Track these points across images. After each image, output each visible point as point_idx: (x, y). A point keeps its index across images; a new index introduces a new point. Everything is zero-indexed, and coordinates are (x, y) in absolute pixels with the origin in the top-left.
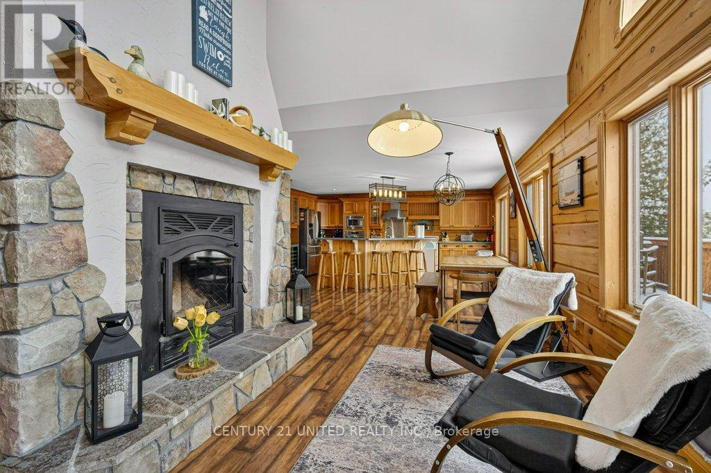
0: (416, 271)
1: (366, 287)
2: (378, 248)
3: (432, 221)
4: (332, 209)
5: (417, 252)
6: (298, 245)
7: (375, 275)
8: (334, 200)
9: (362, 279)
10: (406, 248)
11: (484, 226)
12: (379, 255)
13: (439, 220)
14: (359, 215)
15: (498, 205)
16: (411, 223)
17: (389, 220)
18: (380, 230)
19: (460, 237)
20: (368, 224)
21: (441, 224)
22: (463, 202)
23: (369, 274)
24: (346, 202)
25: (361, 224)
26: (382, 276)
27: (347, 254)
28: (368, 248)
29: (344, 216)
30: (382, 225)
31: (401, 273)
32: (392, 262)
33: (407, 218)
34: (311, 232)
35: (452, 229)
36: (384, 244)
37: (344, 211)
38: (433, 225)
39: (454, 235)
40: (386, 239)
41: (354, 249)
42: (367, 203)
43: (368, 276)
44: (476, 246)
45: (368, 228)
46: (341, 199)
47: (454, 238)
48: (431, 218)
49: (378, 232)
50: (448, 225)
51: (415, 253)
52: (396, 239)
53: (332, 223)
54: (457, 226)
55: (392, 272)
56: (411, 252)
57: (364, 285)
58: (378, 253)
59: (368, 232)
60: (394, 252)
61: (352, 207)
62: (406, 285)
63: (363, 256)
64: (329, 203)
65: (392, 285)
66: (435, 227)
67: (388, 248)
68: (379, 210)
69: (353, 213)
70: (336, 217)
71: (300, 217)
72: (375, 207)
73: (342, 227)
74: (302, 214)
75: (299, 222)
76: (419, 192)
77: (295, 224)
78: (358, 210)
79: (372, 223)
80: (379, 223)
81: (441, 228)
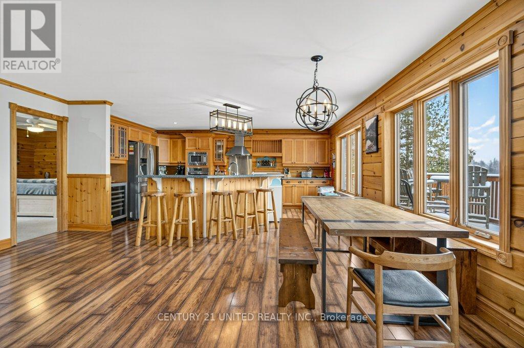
0: (264, 213)
1: (205, 235)
2: (220, 187)
3: (275, 158)
4: (175, 145)
5: (264, 191)
6: (126, 184)
7: (216, 221)
8: (176, 135)
9: (198, 227)
10: (252, 186)
11: (322, 163)
12: (221, 197)
13: (281, 157)
14: (202, 151)
15: (338, 143)
16: (255, 160)
17: (233, 157)
18: (224, 166)
19: (301, 173)
20: (211, 161)
21: (284, 161)
22: (304, 140)
23: (209, 219)
24: (188, 138)
25: (205, 160)
26: (225, 222)
27: (179, 196)
28: (208, 187)
29: (187, 152)
30: (226, 161)
31: (247, 217)
32: (236, 203)
33: (251, 155)
34: (144, 169)
35: (294, 166)
36: (228, 182)
37: (187, 147)
38: (275, 162)
39: (295, 171)
40: (230, 176)
41: (190, 188)
42: (211, 140)
43: (207, 222)
44: (317, 182)
45: (212, 164)
46: (184, 135)
47: (295, 175)
48: (273, 155)
49: (222, 168)
50: (290, 162)
51: (262, 193)
52: (241, 176)
53: (174, 159)
54: (299, 163)
55: (236, 216)
56: (258, 191)
57: (202, 233)
58: (220, 194)
59: (212, 169)
60: (239, 192)
61: (195, 143)
62: (252, 228)
63: (201, 197)
64: (171, 139)
65: (236, 229)
66: (278, 164)
67: (231, 187)
68: (223, 146)
69: (196, 149)
70: (179, 153)
71: (129, 151)
72: (219, 144)
73: (185, 163)
74: (132, 147)
75: (127, 156)
76: (263, 130)
77: (121, 158)
78: (202, 146)
79: (216, 160)
80: (223, 160)
81: (283, 165)
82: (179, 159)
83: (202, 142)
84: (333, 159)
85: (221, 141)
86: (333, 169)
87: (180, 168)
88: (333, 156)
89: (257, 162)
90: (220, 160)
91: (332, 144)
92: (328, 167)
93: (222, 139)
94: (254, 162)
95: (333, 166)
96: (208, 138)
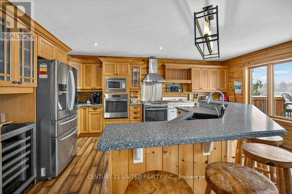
3: (181, 84)
13: (191, 84)
14: (121, 77)
24: (106, 63)
25: (123, 86)
29: (104, 78)
35: (201, 91)
38: (182, 88)
42: (129, 65)
53: (87, 85)
54: (204, 88)
61: (113, 69)
68: (139, 73)
69: (115, 75)
70: (92, 78)
71: (39, 73)
72: (135, 70)
73: (101, 89)
74: (44, 67)
75: (36, 81)
76: (172, 59)
77: (24, 84)
78: (120, 72)
79: (132, 86)
80: (139, 86)
81: (192, 91)
82: (93, 85)
83: (121, 68)
84: (235, 86)
85: (137, 67)
86: (235, 94)
87: (96, 94)
88: (236, 84)
89: (166, 88)
90: (136, 86)
91: (232, 73)
92: (226, 92)
93: (138, 66)
94: (164, 88)
95: (235, 92)
96: (127, 64)
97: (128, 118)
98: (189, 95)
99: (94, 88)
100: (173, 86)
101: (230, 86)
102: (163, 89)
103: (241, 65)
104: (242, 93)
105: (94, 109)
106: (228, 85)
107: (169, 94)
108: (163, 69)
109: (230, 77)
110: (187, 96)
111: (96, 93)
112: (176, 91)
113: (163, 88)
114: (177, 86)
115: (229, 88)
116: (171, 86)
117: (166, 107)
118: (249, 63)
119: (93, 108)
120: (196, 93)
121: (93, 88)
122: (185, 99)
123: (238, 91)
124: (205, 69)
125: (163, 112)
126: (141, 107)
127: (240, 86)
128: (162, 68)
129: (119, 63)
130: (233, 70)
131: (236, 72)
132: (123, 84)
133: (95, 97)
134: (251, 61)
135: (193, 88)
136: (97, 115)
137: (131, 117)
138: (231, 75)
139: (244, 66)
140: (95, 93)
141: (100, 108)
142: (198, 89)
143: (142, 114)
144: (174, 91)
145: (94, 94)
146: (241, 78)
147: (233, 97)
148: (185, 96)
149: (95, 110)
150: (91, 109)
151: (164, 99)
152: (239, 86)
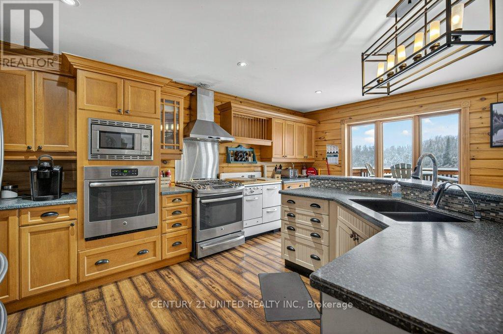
21: (273, 153)
61: (115, 97)
69: (119, 112)
72: (167, 108)
76: (236, 97)
78: (136, 107)
79: (162, 147)
80: (178, 147)
81: (273, 160)
82: (35, 139)
83: (137, 95)
84: (328, 153)
85: (173, 102)
86: (328, 165)
87: (50, 168)
88: (330, 149)
89: (227, 154)
90: (170, 148)
91: (323, 132)
92: (313, 163)
93: (176, 100)
94: (222, 154)
95: (329, 162)
96: (154, 88)
97: (156, 227)
98: (262, 167)
99: (40, 148)
100: (239, 149)
101: (319, 153)
102: (221, 156)
103: (339, 121)
104: (339, 164)
105: (44, 215)
106: (316, 151)
107: (231, 167)
108: (220, 114)
109: (320, 138)
110: (259, 169)
111: (51, 164)
112: (244, 161)
113: (220, 154)
114: (245, 150)
115: (319, 156)
116: (236, 150)
117: (240, 193)
118: (350, 118)
119: (42, 213)
120: (278, 165)
121: (33, 149)
122: (258, 175)
123: (332, 161)
124: (289, 123)
125: (234, 205)
126: (190, 196)
127: (337, 152)
128: (219, 112)
129: (133, 84)
130: (324, 127)
131: (329, 131)
132: (144, 139)
133: (48, 176)
134: (354, 116)
135: (274, 156)
136: (57, 233)
137: (165, 224)
138: (321, 135)
139: (342, 122)
140: (46, 164)
141: (67, 211)
142: (281, 156)
143: (190, 214)
144: (241, 161)
145: (41, 168)
146: (338, 140)
147: (324, 170)
148: (256, 169)
149: (48, 219)
150: (32, 216)
151: (224, 176)
152: (334, 152)
